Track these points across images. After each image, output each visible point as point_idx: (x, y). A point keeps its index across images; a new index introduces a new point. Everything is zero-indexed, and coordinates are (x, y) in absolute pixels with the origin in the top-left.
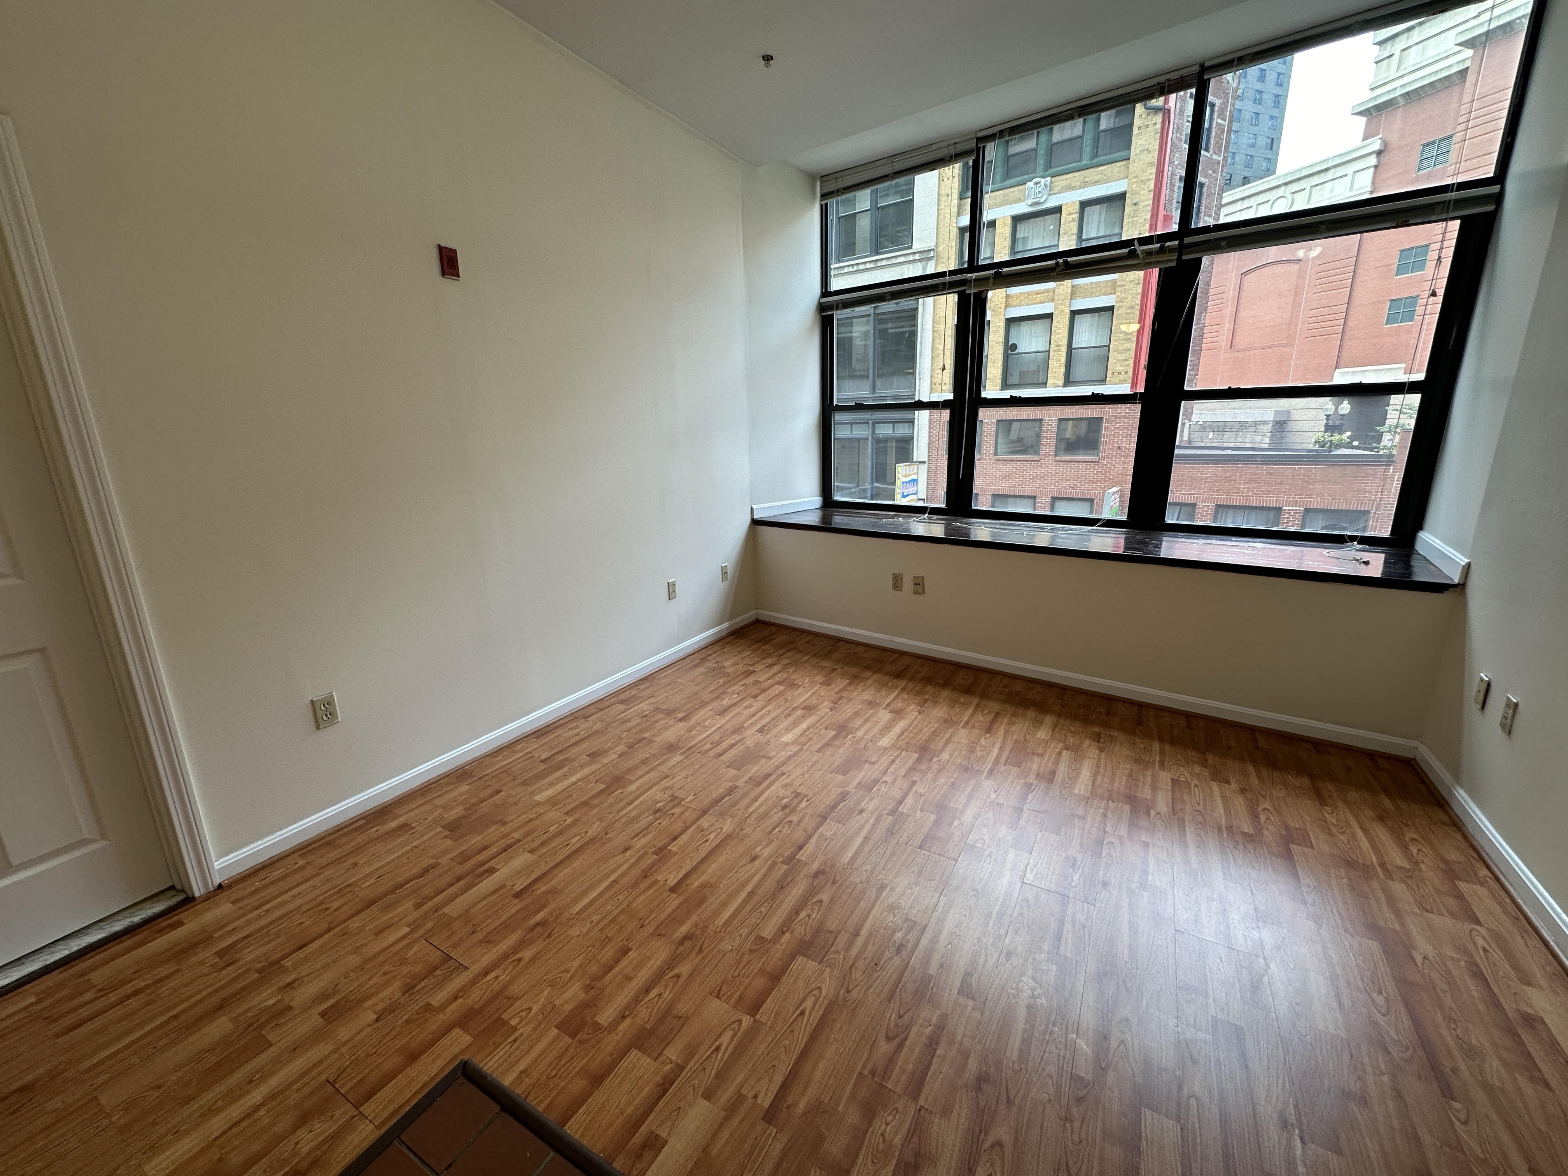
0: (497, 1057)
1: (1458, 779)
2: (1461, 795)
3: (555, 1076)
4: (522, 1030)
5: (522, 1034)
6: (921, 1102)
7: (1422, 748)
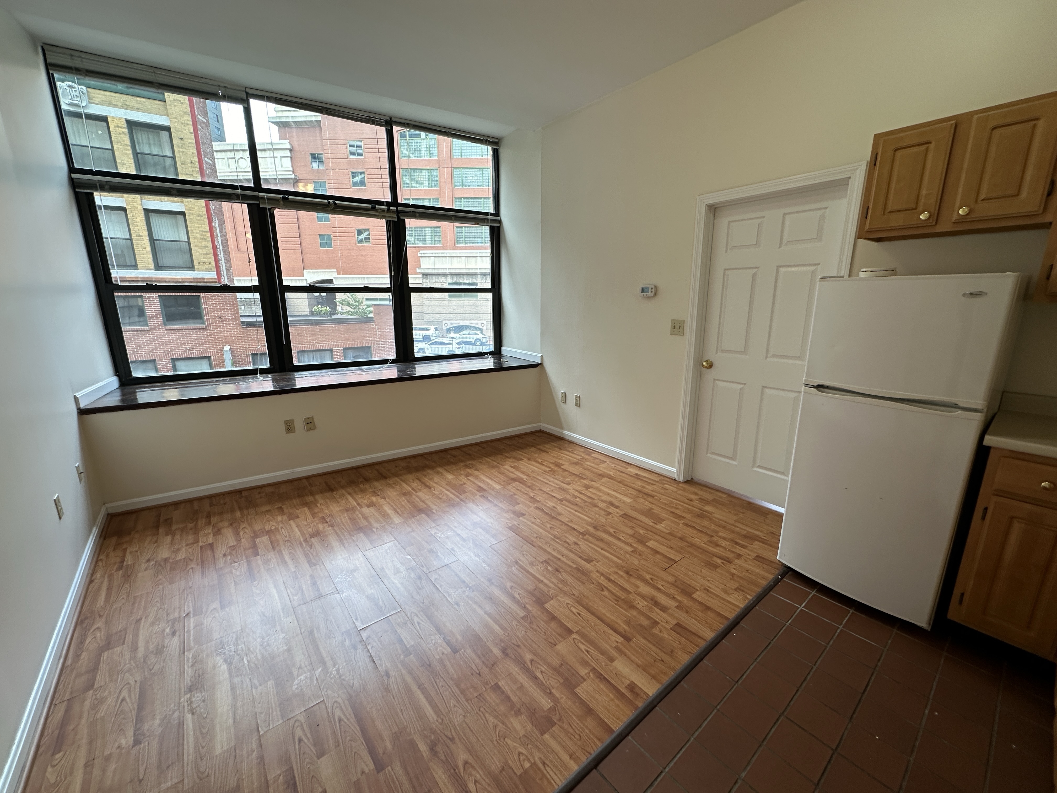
0: (553, 775)
1: (562, 428)
2: (566, 432)
3: (580, 736)
4: (536, 759)
5: (540, 759)
6: (632, 591)
7: (542, 424)
